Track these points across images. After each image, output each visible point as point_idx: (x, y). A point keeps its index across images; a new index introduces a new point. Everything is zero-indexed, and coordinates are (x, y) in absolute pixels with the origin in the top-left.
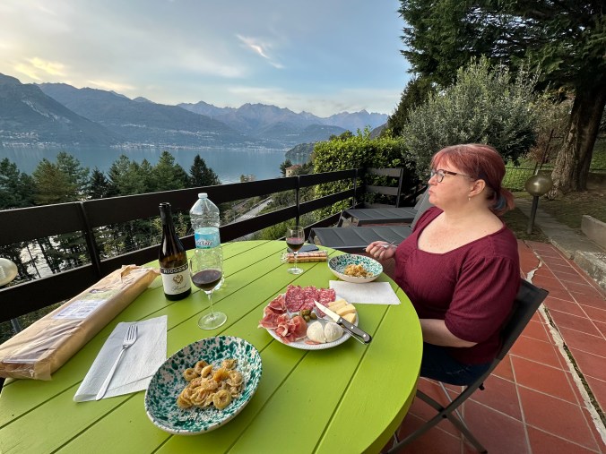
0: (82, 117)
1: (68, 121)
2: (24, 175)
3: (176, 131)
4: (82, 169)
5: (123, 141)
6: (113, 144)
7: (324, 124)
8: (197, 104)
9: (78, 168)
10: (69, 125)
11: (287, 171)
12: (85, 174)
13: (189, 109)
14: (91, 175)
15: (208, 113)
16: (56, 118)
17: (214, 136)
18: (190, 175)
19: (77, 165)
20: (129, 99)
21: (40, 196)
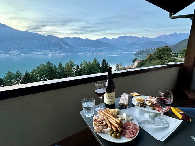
2: (63, 67)
3: (95, 48)
5: (80, 52)
6: (78, 53)
8: (103, 39)
10: (68, 48)
11: (135, 62)
13: (100, 40)
15: (106, 41)
16: (66, 46)
17: (107, 49)
18: (101, 65)
19: (73, 63)
20: (83, 39)
21: (66, 72)
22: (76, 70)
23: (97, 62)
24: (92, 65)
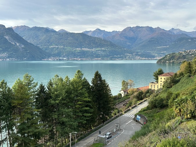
0: (30, 43)
1: (23, 46)
2: (9, 88)
3: (80, 49)
4: (34, 83)
7: (191, 36)
8: (94, 31)
9: (32, 82)
10: (23, 48)
11: (159, 78)
12: (35, 86)
13: (89, 34)
14: (38, 87)
15: (101, 36)
16: (18, 44)
17: (104, 51)
18: (91, 85)
19: (32, 81)
21: (14, 101)
22: (38, 95)
23: (83, 78)
24: (72, 84)
